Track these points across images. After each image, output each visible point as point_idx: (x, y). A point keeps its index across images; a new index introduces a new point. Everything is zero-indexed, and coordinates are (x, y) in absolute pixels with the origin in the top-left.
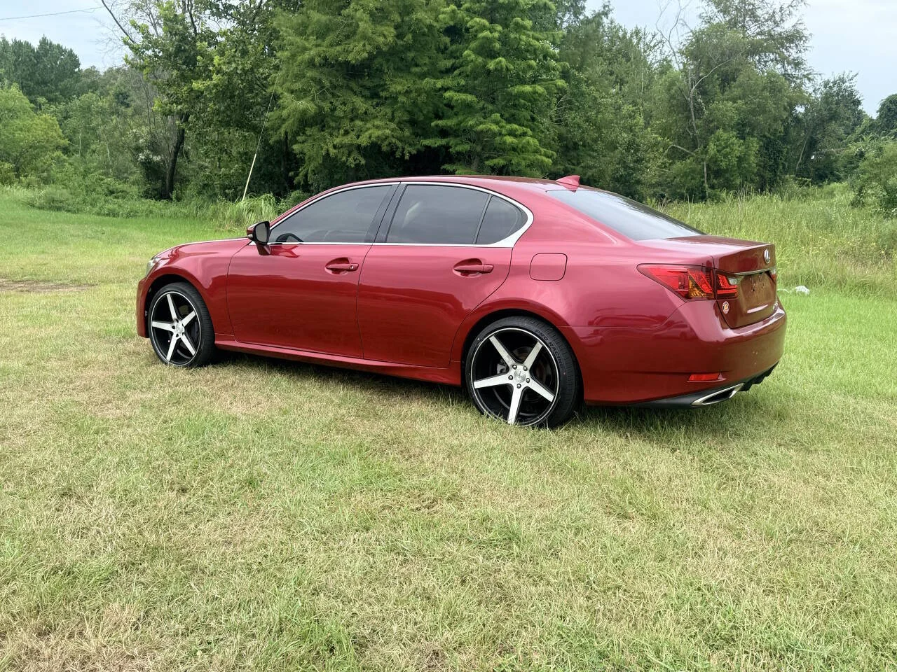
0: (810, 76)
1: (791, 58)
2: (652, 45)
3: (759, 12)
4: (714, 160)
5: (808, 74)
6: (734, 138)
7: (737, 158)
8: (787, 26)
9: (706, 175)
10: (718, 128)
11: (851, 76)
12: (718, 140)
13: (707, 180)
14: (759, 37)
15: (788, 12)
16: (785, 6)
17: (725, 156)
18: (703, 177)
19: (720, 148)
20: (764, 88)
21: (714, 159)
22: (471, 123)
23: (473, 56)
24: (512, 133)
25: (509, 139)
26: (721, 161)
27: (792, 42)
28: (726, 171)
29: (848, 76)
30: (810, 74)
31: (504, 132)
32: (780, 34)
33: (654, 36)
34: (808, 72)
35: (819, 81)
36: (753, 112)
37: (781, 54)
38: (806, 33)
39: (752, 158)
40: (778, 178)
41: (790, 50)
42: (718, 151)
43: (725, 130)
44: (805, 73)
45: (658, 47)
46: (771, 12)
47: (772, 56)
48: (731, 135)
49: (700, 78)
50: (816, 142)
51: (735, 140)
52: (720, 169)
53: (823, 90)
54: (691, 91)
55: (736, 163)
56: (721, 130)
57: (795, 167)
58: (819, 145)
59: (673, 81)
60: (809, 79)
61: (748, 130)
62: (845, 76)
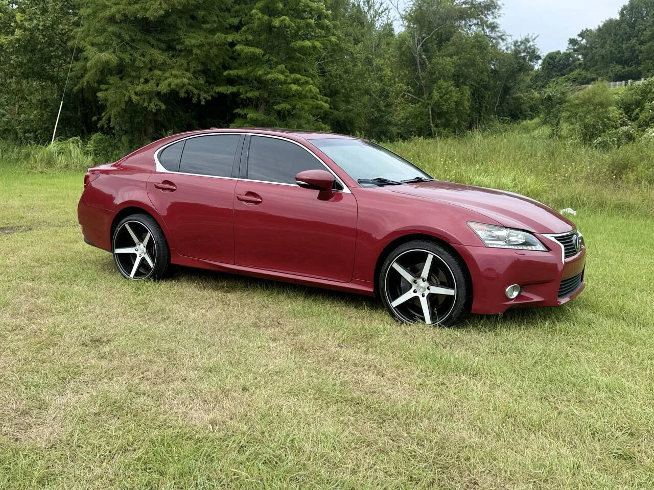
0: (503, 37)
1: (489, 22)
2: (380, 11)
4: (437, 105)
6: (452, 87)
7: (455, 102)
9: (431, 117)
10: (439, 79)
11: (533, 38)
12: (440, 89)
13: (432, 120)
14: (464, 6)
17: (446, 101)
18: (429, 118)
19: (442, 95)
20: (473, 46)
21: (438, 104)
22: (260, 72)
23: (260, 15)
24: (296, 81)
25: (294, 87)
26: (443, 105)
27: (489, 10)
28: (446, 113)
29: (532, 37)
30: (503, 35)
31: (289, 80)
32: (480, 4)
33: (381, 5)
35: (510, 40)
36: (465, 65)
37: (481, 20)
38: (500, 3)
39: (466, 102)
40: (482, 117)
41: (488, 16)
42: (441, 97)
43: (445, 80)
44: (500, 35)
45: (384, 13)
47: (475, 22)
48: (450, 84)
49: (423, 38)
50: (509, 89)
51: (452, 88)
52: (442, 111)
53: (513, 48)
54: (417, 49)
55: (454, 106)
56: (442, 80)
57: (494, 108)
58: (511, 91)
59: (403, 40)
60: (503, 40)
61: (462, 80)
62: (530, 37)
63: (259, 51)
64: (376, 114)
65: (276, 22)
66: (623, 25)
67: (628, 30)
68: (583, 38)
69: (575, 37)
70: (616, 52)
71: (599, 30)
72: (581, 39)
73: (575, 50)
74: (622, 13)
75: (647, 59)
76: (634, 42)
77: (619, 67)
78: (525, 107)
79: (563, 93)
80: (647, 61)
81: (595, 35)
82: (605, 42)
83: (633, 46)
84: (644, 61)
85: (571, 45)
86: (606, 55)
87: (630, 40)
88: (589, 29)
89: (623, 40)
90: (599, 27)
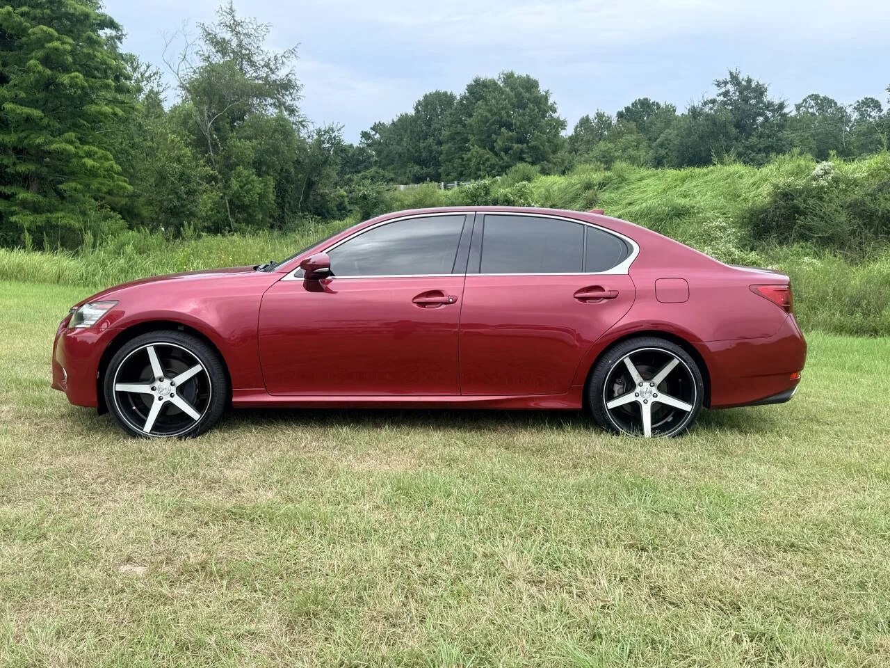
0: (304, 123)
1: (287, 104)
2: (147, 75)
3: (255, 58)
4: (237, 196)
5: (302, 121)
7: (258, 194)
8: (281, 74)
9: (229, 210)
10: (238, 165)
11: (339, 127)
12: (239, 176)
13: (231, 214)
14: (257, 81)
15: (281, 62)
16: (278, 56)
17: (248, 192)
18: (227, 211)
19: (242, 184)
20: (275, 131)
21: (238, 194)
22: (38, 141)
23: (40, 68)
24: (89, 155)
25: (89, 162)
26: (244, 196)
27: (287, 90)
28: (248, 206)
30: (304, 121)
31: (81, 153)
32: (275, 81)
33: (148, 67)
34: (302, 119)
36: (267, 151)
37: (278, 100)
38: (299, 83)
39: (271, 195)
41: (286, 97)
42: (241, 187)
43: (244, 167)
44: (300, 120)
45: (153, 78)
46: (266, 59)
47: (272, 101)
48: (251, 172)
49: (214, 115)
50: (314, 183)
51: (254, 177)
52: (244, 204)
53: (316, 137)
54: (207, 126)
55: (258, 199)
56: (241, 167)
57: (298, 205)
58: (315, 187)
59: (188, 115)
60: (303, 126)
61: (264, 169)
62: (334, 126)
63: (37, 113)
64: (176, 203)
65: (65, 79)
66: (419, 122)
67: (424, 128)
68: (376, 132)
69: (368, 130)
70: (414, 151)
71: (393, 123)
72: (373, 133)
73: (369, 145)
74: (417, 109)
75: (447, 160)
76: (430, 141)
77: (417, 168)
78: (332, 205)
79: (378, 193)
80: (447, 163)
81: (389, 130)
82: (401, 139)
83: (430, 146)
84: (444, 163)
85: (364, 139)
86: (404, 153)
87: (427, 139)
88: (381, 123)
89: (420, 138)
90: (393, 121)
